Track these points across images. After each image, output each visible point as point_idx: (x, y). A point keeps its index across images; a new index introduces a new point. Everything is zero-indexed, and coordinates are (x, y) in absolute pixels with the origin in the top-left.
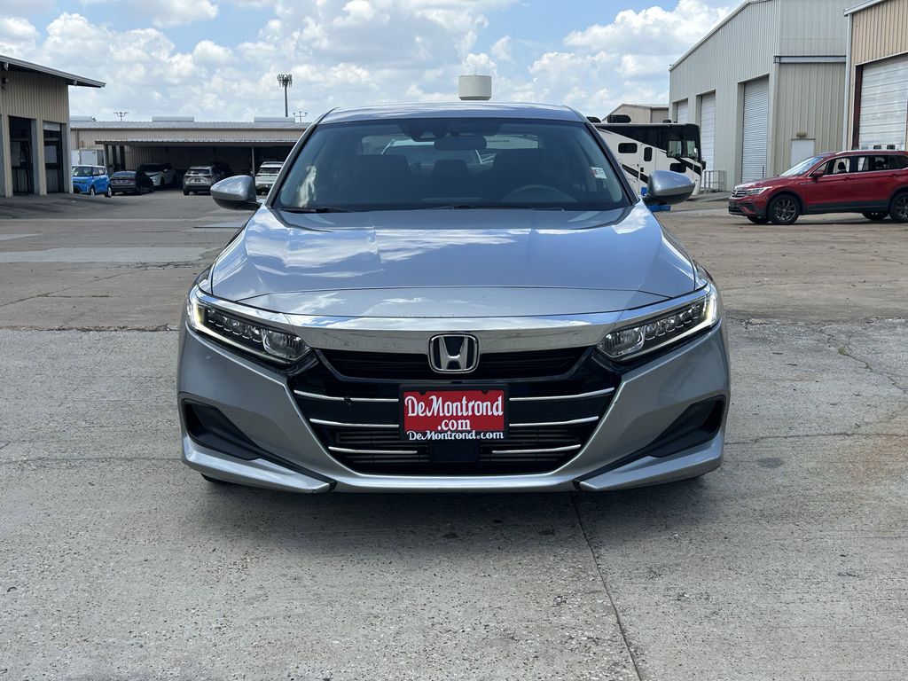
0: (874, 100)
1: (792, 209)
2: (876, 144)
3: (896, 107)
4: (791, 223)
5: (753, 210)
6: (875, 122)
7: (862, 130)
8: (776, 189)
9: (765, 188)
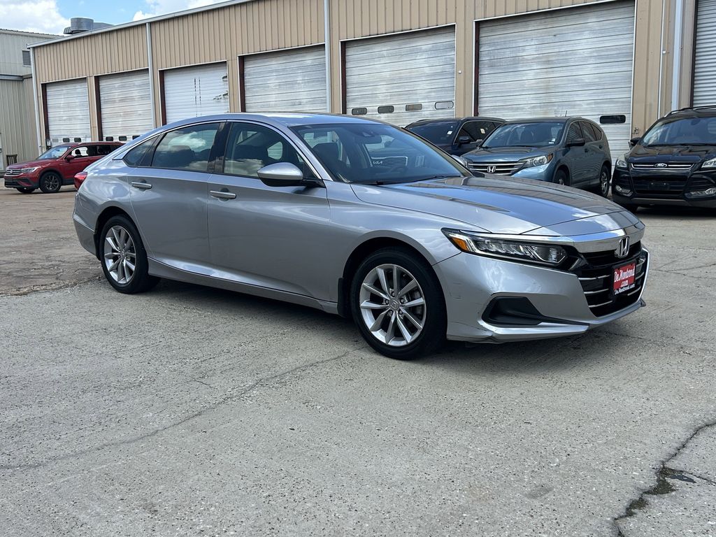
0: (59, 107)
1: (56, 182)
2: (65, 137)
3: (78, 113)
4: (57, 191)
5: (30, 184)
6: (62, 123)
7: (51, 128)
8: (44, 168)
9: (36, 168)
